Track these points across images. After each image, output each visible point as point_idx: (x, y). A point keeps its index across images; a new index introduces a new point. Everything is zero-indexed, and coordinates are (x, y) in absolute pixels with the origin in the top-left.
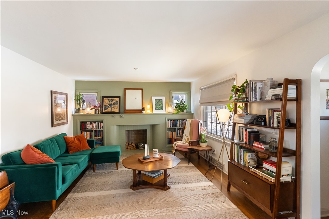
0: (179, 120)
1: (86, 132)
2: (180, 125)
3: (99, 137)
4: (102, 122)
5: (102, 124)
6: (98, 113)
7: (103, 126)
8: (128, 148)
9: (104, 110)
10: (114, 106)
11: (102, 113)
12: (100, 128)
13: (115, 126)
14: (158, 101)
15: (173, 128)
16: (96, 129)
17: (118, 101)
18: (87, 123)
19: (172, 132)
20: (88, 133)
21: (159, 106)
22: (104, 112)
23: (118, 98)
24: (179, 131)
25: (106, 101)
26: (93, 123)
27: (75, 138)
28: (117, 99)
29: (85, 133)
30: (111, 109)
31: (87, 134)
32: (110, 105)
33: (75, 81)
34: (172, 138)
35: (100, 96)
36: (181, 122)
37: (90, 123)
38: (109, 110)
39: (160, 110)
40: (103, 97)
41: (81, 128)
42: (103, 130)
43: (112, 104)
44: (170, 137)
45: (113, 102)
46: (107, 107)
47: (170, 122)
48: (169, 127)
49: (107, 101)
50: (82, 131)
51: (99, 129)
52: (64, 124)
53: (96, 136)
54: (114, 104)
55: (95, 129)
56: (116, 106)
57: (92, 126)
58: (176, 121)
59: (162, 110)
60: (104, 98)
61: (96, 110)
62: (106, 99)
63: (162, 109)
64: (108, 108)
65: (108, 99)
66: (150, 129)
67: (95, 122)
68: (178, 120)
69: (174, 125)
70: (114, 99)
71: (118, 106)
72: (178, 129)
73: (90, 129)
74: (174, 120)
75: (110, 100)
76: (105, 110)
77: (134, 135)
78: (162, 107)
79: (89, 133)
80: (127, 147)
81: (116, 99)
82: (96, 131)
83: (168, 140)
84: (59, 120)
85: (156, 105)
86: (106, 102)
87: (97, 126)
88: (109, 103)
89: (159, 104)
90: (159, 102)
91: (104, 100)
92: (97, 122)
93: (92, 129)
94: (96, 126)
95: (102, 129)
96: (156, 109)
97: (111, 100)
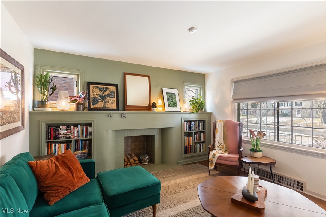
0: (196, 121)
1: (57, 144)
2: (196, 127)
3: (83, 152)
4: (90, 125)
5: (90, 129)
6: (81, 109)
7: (91, 133)
8: (127, 165)
9: (91, 105)
10: (109, 99)
11: (90, 109)
12: (86, 136)
13: (111, 131)
14: (170, 94)
15: (189, 131)
16: (78, 137)
17: (114, 92)
18: (61, 127)
19: (188, 137)
20: (61, 145)
21: (172, 102)
22: (91, 108)
23: (115, 87)
24: (196, 135)
25: (94, 90)
26: (72, 127)
27: (57, 163)
28: (113, 88)
29: (55, 147)
30: (105, 103)
31: (59, 147)
32: (102, 97)
33: (34, 49)
34: (188, 145)
35: (84, 82)
36: (197, 124)
37: (67, 127)
38: (100, 105)
39: (173, 107)
40: (89, 84)
41: (47, 138)
42: (91, 139)
43: (105, 96)
44: (186, 144)
45: (107, 92)
46: (96, 101)
47: (186, 124)
48: (185, 130)
49: (97, 90)
50: (48, 142)
51: (85, 138)
52: (18, 131)
53: (76, 149)
54: (109, 96)
55: (75, 138)
56: (113, 99)
57: (71, 133)
58: (193, 123)
59: (176, 108)
60: (91, 86)
61: (78, 105)
62: (94, 87)
63: (176, 106)
64: (98, 102)
65: (98, 88)
66: (158, 134)
67: (76, 125)
68: (194, 121)
69: (190, 128)
70: (107, 89)
71: (115, 99)
72: (195, 133)
73: (66, 138)
74: (191, 121)
75: (101, 90)
76: (93, 105)
77: (131, 143)
78: (176, 103)
79: (63, 146)
80: (126, 163)
81: (111, 89)
82: (76, 141)
83: (184, 148)
84: (9, 123)
85: (168, 100)
86: (95, 92)
87: (80, 133)
88: (99, 94)
89: (172, 100)
90: (171, 96)
91: (91, 88)
92: (79, 126)
93: (70, 138)
94: (78, 132)
95: (88, 137)
96: (169, 106)
97: (104, 89)
